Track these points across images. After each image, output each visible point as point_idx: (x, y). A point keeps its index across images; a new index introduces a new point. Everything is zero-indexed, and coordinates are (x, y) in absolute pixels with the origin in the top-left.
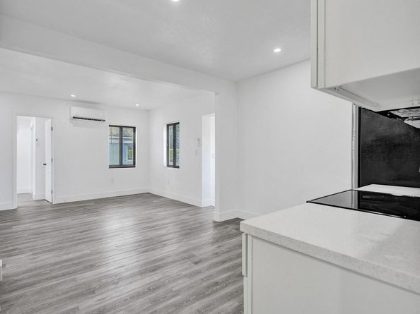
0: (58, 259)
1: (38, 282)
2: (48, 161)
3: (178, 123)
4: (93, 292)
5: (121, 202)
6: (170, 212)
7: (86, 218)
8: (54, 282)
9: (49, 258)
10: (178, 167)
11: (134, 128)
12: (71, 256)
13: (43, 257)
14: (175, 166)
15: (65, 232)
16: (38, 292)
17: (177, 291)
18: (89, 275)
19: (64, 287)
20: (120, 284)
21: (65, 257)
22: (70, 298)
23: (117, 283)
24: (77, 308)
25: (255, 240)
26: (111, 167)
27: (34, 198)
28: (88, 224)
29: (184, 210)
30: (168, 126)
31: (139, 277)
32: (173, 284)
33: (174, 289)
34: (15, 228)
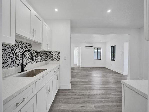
0: (81, 80)
1: (77, 84)
2: (80, 57)
3: (115, 46)
4: (87, 90)
5: (97, 69)
6: (111, 74)
7: (88, 72)
8: (80, 85)
9: (79, 80)
10: (115, 60)
11: (101, 48)
12: (84, 80)
13: (78, 79)
14: (114, 60)
15: (83, 75)
16: (77, 86)
17: (109, 97)
18: (87, 86)
19: (82, 87)
20: (94, 90)
21: (83, 80)
22: (83, 90)
23: (93, 90)
24: (84, 92)
25: (126, 87)
26: (94, 59)
27: (78, 66)
28: (88, 74)
29: (116, 74)
30: (112, 47)
31: (99, 90)
32: (108, 95)
33: (108, 97)
34: (74, 72)
